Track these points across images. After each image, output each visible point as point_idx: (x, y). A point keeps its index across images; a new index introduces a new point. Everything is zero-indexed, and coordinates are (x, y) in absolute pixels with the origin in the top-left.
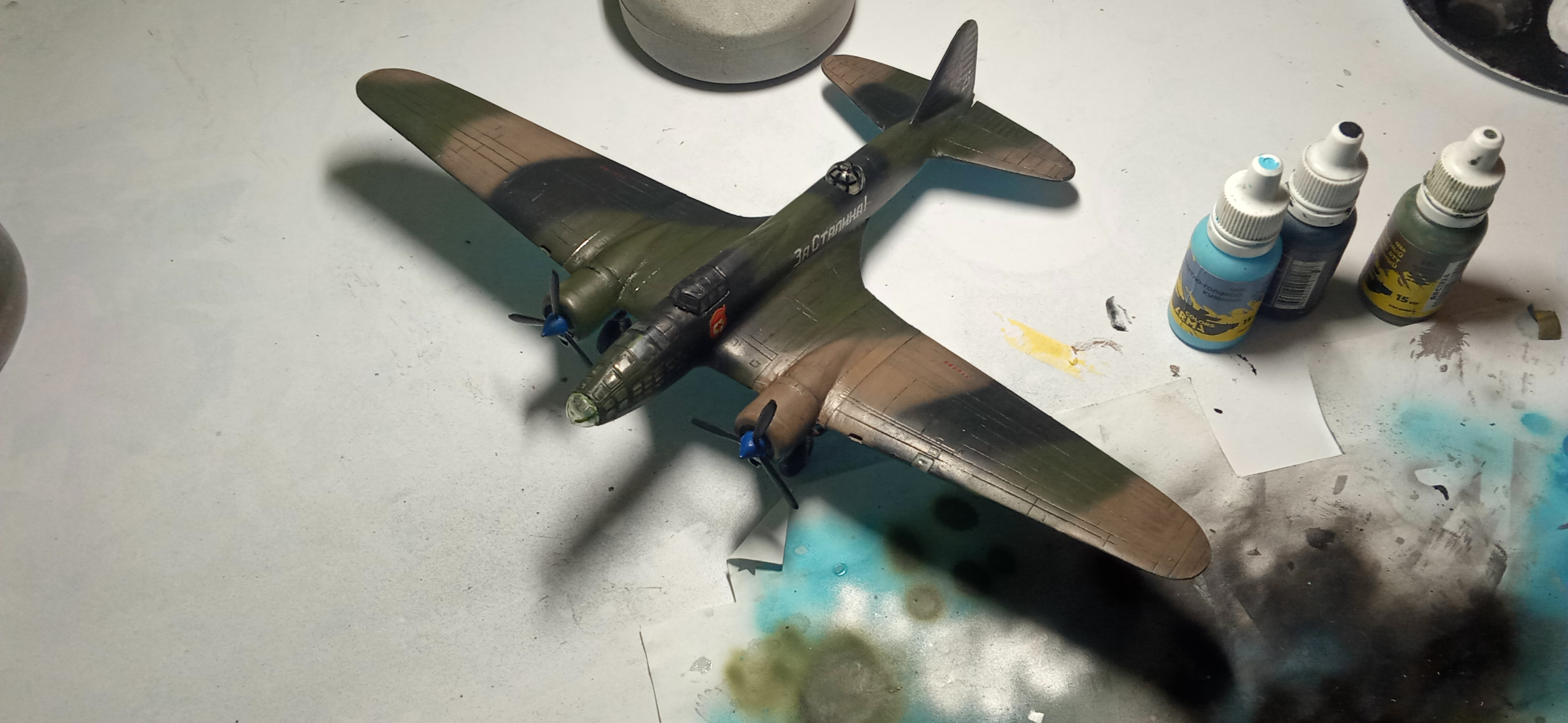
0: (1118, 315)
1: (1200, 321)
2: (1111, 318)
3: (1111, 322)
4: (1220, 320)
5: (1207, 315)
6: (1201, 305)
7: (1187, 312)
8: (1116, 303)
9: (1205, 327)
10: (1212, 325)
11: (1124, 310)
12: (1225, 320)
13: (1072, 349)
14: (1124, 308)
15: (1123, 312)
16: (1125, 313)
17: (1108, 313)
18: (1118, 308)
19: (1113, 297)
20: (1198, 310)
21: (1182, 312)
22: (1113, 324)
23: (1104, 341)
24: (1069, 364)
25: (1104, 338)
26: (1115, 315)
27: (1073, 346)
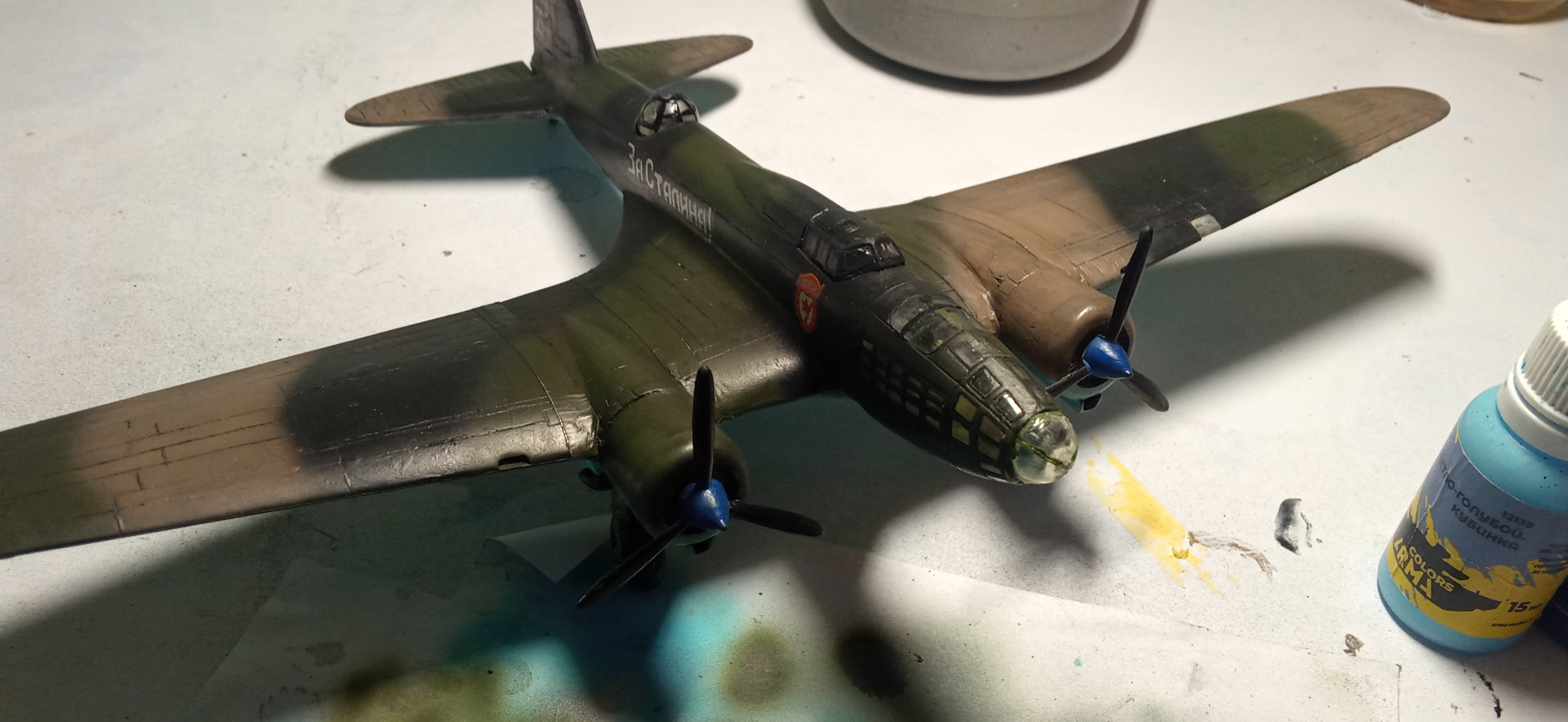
0: (1293, 525)
1: (1430, 570)
2: (1279, 525)
3: (1276, 531)
4: (1467, 578)
5: (1445, 560)
6: (1441, 537)
7: (1412, 548)
8: (1298, 509)
9: (1435, 586)
10: (1448, 584)
11: (1309, 526)
12: (1475, 583)
13: (1188, 536)
14: (1310, 522)
15: (1305, 525)
16: (1308, 528)
17: (1279, 515)
18: (1297, 516)
19: (1299, 500)
20: (1433, 544)
21: (1404, 548)
22: (1279, 535)
23: (1249, 549)
24: (1171, 553)
25: (1251, 545)
26: (1289, 524)
27: (1193, 533)
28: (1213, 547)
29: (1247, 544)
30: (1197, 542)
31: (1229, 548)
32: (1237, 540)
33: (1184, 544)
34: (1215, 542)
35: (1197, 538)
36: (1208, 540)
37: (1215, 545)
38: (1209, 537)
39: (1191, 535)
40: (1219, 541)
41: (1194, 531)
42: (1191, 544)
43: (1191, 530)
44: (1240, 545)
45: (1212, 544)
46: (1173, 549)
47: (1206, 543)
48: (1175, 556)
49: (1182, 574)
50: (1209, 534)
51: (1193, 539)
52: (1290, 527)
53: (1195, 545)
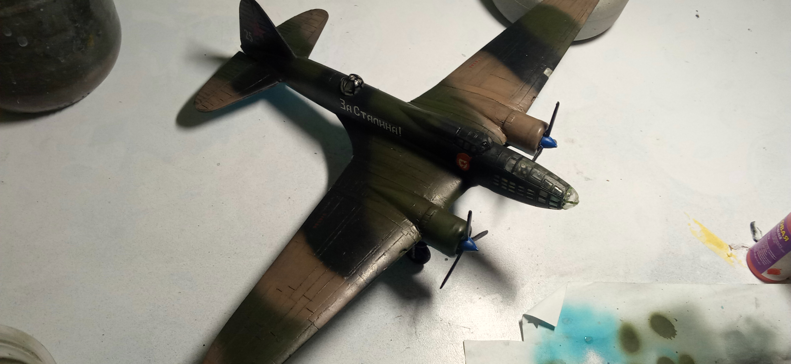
0: (757, 233)
2: (753, 234)
3: (753, 237)
8: (756, 225)
11: (760, 231)
13: (729, 247)
14: (761, 230)
15: (760, 232)
16: (761, 233)
17: (751, 231)
18: (757, 229)
19: (754, 222)
22: (754, 238)
23: (748, 247)
24: (727, 256)
25: (748, 245)
26: (755, 233)
27: (730, 245)
28: (738, 249)
29: (746, 245)
30: (732, 249)
31: (742, 248)
32: (743, 244)
33: (729, 252)
34: (737, 247)
35: (732, 247)
36: (735, 247)
37: (738, 248)
38: (735, 246)
39: (730, 246)
40: (738, 246)
41: (730, 244)
42: (731, 250)
43: (729, 245)
44: (745, 246)
45: (737, 248)
46: (727, 254)
47: (735, 248)
48: (729, 256)
49: (733, 263)
50: (734, 244)
51: (731, 248)
52: (756, 234)
53: (732, 250)
